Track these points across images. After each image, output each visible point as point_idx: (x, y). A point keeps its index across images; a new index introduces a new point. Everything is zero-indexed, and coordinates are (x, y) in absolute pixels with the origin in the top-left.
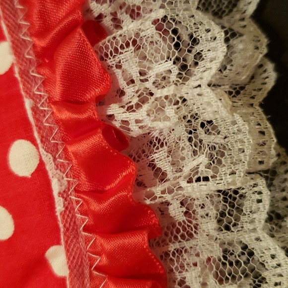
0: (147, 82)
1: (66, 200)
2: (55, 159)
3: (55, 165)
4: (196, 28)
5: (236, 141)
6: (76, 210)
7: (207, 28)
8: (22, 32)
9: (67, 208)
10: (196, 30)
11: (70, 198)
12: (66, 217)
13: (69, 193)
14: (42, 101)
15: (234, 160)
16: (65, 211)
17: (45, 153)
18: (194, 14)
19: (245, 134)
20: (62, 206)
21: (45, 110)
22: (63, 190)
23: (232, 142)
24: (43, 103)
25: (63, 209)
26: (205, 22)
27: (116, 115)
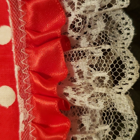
0: (90, 80)
1: (26, 126)
2: (25, 102)
3: (24, 105)
4: (125, 59)
5: (129, 124)
6: (30, 132)
7: (131, 61)
8: (20, 26)
9: (25, 130)
10: (125, 60)
11: (29, 125)
12: (24, 135)
13: (29, 122)
14: (25, 69)
15: (126, 135)
16: (24, 132)
17: (21, 98)
18: (126, 51)
19: (134, 121)
20: (23, 128)
21: (26, 74)
22: (25, 120)
23: (127, 124)
24: (25, 70)
25: (24, 131)
26: (130, 57)
27: (69, 94)
